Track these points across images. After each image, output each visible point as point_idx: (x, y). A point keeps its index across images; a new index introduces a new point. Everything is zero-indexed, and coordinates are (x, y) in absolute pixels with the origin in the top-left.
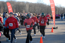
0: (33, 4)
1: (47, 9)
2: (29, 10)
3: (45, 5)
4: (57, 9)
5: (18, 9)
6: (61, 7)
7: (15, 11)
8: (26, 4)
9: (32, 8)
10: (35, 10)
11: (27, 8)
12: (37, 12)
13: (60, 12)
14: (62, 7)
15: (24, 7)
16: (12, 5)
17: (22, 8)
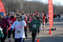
0: (28, 2)
1: (45, 8)
2: (24, 9)
4: (55, 8)
5: (10, 8)
6: (59, 6)
7: (7, 10)
9: (28, 7)
10: (31, 9)
11: (22, 7)
12: (33, 11)
13: (58, 11)
14: (61, 6)
15: (17, 5)
16: (4, 3)
17: (16, 7)
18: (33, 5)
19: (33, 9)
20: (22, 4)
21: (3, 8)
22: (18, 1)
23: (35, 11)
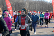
0: (33, 1)
1: (49, 7)
2: (29, 8)
3: (45, 2)
5: (17, 7)
7: (14, 9)
8: (25, 2)
9: (33, 6)
10: (35, 8)
11: (27, 6)
12: (37, 10)
15: (23, 4)
16: (11, 3)
17: (22, 6)
18: (38, 4)
19: (38, 7)
20: (27, 3)
21: (11, 7)
22: (24, 1)
23: (39, 10)
